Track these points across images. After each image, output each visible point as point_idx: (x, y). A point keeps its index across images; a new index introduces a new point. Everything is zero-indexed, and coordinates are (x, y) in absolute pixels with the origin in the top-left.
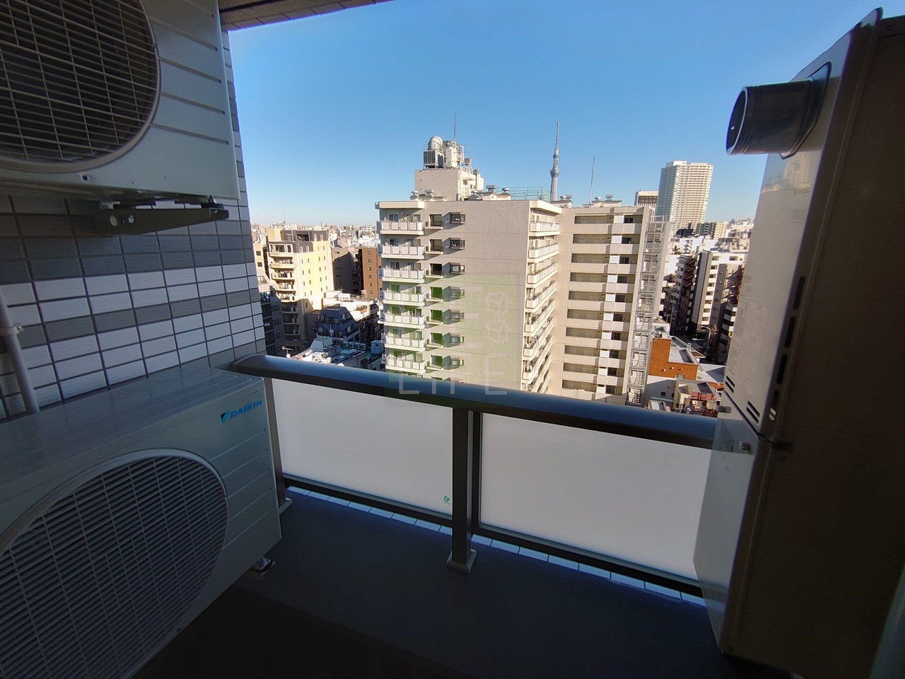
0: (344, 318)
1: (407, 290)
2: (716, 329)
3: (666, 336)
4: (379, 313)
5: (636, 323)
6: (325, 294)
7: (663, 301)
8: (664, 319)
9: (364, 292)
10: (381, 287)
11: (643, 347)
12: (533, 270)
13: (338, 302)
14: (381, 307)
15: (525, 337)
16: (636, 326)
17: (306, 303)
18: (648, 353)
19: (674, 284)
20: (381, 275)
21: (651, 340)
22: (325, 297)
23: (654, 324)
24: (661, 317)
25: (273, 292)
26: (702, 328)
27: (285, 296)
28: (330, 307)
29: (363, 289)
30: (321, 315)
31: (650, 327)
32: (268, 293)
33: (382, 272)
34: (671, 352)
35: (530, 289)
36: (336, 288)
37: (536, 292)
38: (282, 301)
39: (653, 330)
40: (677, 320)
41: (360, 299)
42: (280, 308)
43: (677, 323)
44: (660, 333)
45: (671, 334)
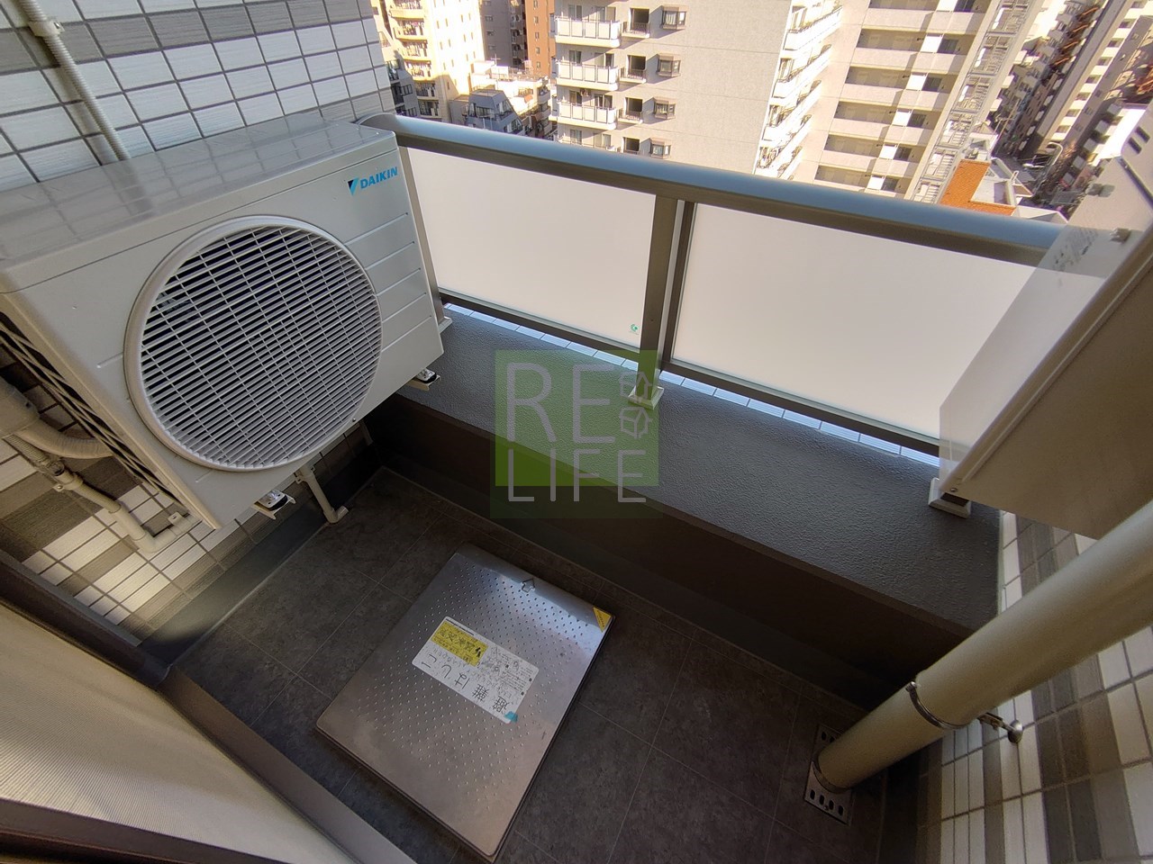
0: (501, 110)
1: (592, 61)
2: (1072, 148)
3: (984, 157)
4: (550, 103)
5: (945, 131)
6: (472, 66)
7: (1003, 93)
8: (993, 126)
9: (528, 63)
10: (553, 53)
11: (940, 174)
12: (798, 23)
13: (492, 82)
14: (553, 92)
15: (761, 148)
16: (941, 136)
17: (447, 82)
18: (943, 184)
19: (1037, 58)
20: (554, 32)
21: (956, 163)
22: (473, 71)
23: (973, 135)
24: (989, 123)
25: (400, 63)
26: (1050, 146)
27: (417, 68)
28: (481, 91)
29: (526, 58)
30: (470, 103)
31: (963, 139)
32: (393, 64)
33: (554, 25)
34: (982, 185)
35: (787, 60)
36: (488, 57)
37: (795, 68)
38: (415, 78)
39: (967, 145)
40: (1013, 130)
41: (523, 78)
42: (414, 90)
43: (1011, 135)
44: (976, 150)
45: (993, 154)
